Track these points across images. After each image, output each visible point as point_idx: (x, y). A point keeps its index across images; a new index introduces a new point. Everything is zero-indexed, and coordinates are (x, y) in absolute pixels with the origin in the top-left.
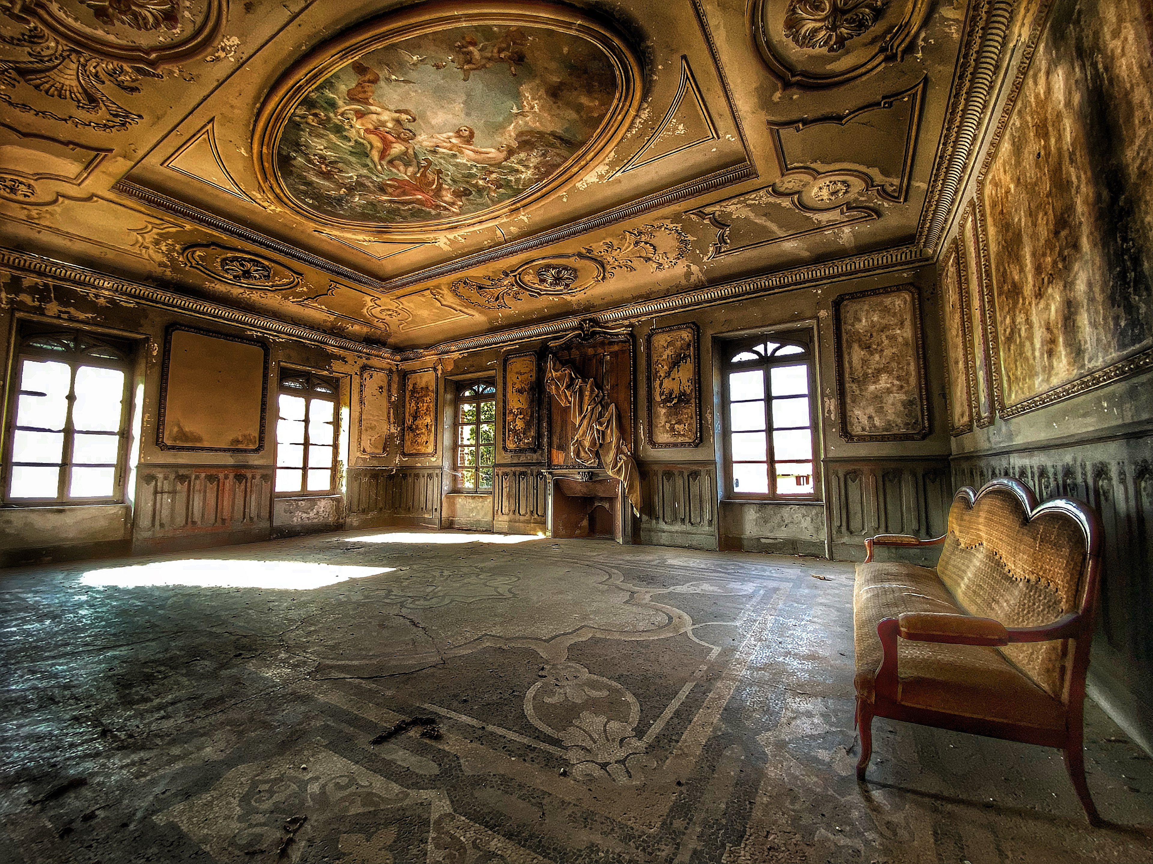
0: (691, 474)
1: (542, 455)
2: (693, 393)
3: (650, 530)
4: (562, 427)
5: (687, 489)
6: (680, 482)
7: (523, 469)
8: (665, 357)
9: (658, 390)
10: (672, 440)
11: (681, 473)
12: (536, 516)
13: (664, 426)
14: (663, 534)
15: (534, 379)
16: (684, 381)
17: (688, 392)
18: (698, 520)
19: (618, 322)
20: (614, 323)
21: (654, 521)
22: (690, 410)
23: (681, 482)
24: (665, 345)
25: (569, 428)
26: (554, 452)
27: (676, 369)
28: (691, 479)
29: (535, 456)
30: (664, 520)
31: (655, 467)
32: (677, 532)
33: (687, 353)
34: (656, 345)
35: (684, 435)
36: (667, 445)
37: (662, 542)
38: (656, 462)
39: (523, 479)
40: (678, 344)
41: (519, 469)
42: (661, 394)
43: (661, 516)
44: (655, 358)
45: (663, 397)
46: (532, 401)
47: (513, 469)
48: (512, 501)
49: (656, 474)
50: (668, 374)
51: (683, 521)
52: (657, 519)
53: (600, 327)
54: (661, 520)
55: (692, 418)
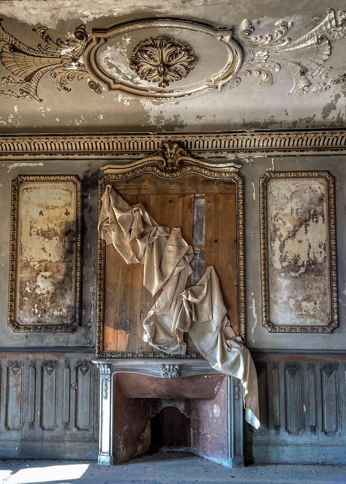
0: (324, 368)
1: (86, 335)
2: (327, 264)
3: (267, 444)
4: (125, 294)
5: (319, 388)
6: (309, 379)
7: (50, 357)
8: (288, 211)
9: (278, 254)
10: (298, 322)
11: (311, 366)
12: (74, 430)
13: (286, 303)
14: (285, 448)
15: (72, 217)
16: (314, 246)
17: (320, 259)
18: (334, 427)
19: (219, 154)
20: (213, 155)
21: (273, 432)
22: (324, 283)
23: (312, 378)
24: (288, 195)
25: (138, 296)
26: (110, 331)
27: (303, 229)
28: (324, 374)
29: (73, 337)
30: (286, 428)
31: (275, 358)
32: (305, 445)
33: (319, 209)
34: (275, 193)
35: (314, 316)
36: (291, 329)
37: (284, 458)
38: (277, 352)
39: (50, 373)
40: (307, 196)
41: (41, 357)
42: (283, 259)
43: (283, 423)
44: (273, 211)
45: (285, 264)
46: (69, 252)
47: (31, 356)
48: (28, 408)
49: (275, 366)
50: (293, 234)
51: (314, 429)
52: (277, 428)
53: (192, 156)
54: (282, 430)
55: (325, 294)
